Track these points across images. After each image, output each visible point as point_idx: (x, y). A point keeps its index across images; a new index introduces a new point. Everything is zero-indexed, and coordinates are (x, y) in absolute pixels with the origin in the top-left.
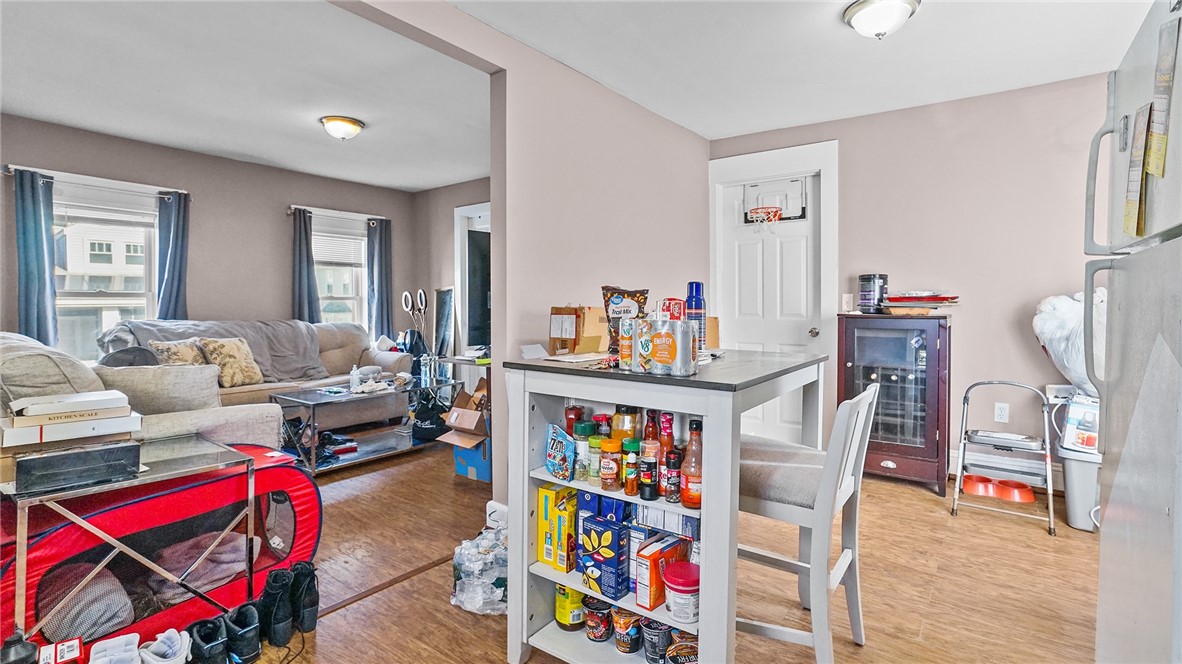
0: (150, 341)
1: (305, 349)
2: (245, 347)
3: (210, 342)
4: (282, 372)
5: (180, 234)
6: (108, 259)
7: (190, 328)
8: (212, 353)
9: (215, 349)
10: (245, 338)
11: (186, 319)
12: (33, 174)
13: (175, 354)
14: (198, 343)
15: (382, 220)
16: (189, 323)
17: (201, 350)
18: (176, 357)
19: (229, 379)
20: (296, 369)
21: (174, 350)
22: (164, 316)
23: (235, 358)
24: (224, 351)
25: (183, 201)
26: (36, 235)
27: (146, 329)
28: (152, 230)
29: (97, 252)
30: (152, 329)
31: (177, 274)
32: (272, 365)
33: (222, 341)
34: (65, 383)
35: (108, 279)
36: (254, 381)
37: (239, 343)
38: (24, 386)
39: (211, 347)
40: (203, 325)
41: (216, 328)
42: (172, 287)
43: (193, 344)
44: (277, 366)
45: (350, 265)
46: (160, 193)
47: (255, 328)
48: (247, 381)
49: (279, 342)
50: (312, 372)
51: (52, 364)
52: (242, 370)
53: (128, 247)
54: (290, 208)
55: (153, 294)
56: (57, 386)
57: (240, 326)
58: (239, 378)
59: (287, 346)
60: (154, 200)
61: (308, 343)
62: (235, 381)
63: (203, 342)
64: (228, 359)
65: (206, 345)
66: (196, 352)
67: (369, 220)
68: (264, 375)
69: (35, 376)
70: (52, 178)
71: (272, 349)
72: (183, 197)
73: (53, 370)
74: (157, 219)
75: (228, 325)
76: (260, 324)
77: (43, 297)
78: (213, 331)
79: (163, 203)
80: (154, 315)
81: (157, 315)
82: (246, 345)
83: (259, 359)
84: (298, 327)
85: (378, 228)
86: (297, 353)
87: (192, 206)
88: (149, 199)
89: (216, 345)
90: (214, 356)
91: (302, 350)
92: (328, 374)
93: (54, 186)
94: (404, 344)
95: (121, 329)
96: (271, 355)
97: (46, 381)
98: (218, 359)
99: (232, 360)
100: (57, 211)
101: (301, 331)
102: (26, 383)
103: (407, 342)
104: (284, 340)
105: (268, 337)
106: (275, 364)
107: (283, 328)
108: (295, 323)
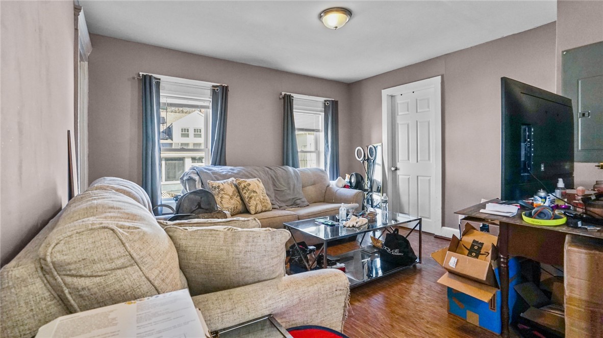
0: (208, 181)
1: (294, 185)
2: (261, 185)
3: (242, 181)
4: (280, 201)
5: (223, 111)
6: (188, 136)
7: (229, 172)
8: (243, 189)
9: (245, 187)
10: (259, 178)
11: (226, 165)
12: (150, 77)
13: (222, 190)
14: (234, 182)
15: (332, 101)
16: (228, 168)
17: (236, 187)
18: (223, 192)
19: (254, 208)
20: (289, 200)
21: (222, 187)
22: (214, 164)
23: (256, 193)
24: (250, 188)
25: (225, 90)
26: (151, 115)
27: (206, 172)
28: (208, 110)
29: (184, 133)
30: (209, 172)
31: (221, 136)
32: (275, 197)
33: (249, 181)
34: (132, 265)
35: (187, 144)
36: (267, 209)
37: (258, 182)
38: (81, 276)
39: (242, 185)
40: (237, 169)
41: (244, 171)
42: (219, 145)
43: (232, 183)
44: (278, 198)
45: (313, 130)
46: (213, 86)
47: (264, 171)
48: (264, 209)
49: (278, 180)
50: (298, 202)
51: (117, 241)
52: (261, 202)
53: (195, 130)
54: (281, 94)
55: (209, 150)
56: (123, 271)
57: (256, 170)
58: (259, 208)
59: (283, 184)
60: (209, 91)
61: (296, 182)
62: (257, 210)
63: (238, 182)
64: (252, 194)
65: (240, 184)
66: (233, 188)
67: (325, 101)
68: (272, 204)
69: (94, 262)
70: (160, 79)
71: (274, 185)
72: (225, 87)
73: (117, 250)
74: (211, 104)
75: (250, 169)
76: (267, 169)
77: (154, 152)
78: (241, 174)
79: (214, 92)
80: (209, 163)
81: (211, 163)
82: (261, 183)
83: (269, 193)
84: (289, 170)
85: (331, 106)
86: (289, 189)
87: (230, 94)
88: (207, 90)
89: (245, 184)
90: (245, 191)
91: (292, 186)
92: (308, 203)
93: (161, 84)
94: (350, 182)
95: (192, 172)
96: (275, 190)
97: (108, 266)
98: (247, 194)
99: (255, 194)
100: (162, 100)
101: (291, 174)
102: (83, 273)
103: (353, 181)
104: (281, 180)
105: (272, 177)
106: (277, 196)
107: (280, 171)
108: (287, 168)
